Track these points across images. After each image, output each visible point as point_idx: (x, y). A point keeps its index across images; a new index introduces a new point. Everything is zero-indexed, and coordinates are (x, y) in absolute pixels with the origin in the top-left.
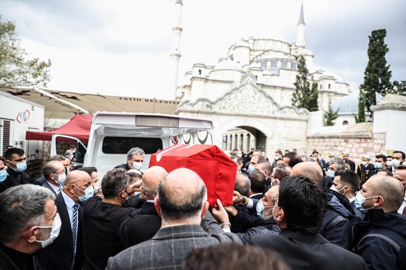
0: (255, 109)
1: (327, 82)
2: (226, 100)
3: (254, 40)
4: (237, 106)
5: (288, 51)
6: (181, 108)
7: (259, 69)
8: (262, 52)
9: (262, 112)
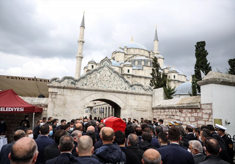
0: (111, 86)
1: (173, 74)
2: (88, 78)
3: (127, 49)
4: (96, 84)
5: (148, 56)
6: (51, 85)
7: (130, 66)
8: (132, 56)
9: (117, 88)
